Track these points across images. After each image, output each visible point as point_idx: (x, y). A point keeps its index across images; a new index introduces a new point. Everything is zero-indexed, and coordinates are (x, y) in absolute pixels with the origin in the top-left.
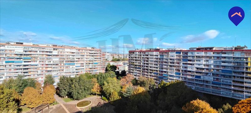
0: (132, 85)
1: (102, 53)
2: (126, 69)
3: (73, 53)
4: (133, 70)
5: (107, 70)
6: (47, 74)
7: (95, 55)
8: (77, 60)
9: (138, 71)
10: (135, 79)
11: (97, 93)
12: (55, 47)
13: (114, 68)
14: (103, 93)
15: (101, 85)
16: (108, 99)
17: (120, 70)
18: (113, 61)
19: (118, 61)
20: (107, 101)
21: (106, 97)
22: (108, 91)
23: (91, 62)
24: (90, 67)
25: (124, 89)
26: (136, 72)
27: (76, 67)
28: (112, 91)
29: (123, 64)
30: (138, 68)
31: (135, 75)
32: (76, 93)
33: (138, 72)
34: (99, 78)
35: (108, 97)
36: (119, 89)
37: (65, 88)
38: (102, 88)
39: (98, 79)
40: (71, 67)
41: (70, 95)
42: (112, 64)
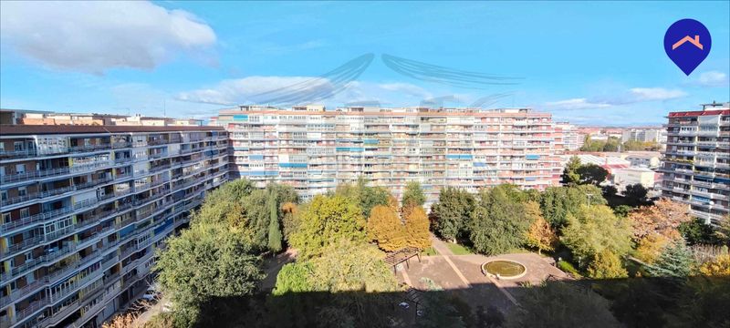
0: (683, 240)
1: (554, 125)
2: (648, 179)
3: (466, 126)
4: (687, 187)
5: (566, 179)
6: (409, 179)
7: (530, 130)
8: (478, 146)
9: (711, 190)
10: (700, 221)
11: (541, 246)
12: (425, 115)
13: (598, 173)
14: (560, 251)
15: (558, 226)
16: (583, 271)
17: (621, 182)
18: (582, 150)
19: (605, 150)
20: (578, 276)
21: (575, 265)
22: (583, 247)
23: (517, 153)
24: (515, 167)
25: (643, 252)
26: (705, 193)
27: (475, 164)
28: (599, 249)
29: (628, 162)
30: (716, 181)
31: (695, 208)
32: (483, 237)
33: (712, 195)
34: (549, 201)
35: (581, 265)
36: (626, 247)
37: (453, 218)
38: (559, 233)
39: (543, 205)
40: (462, 164)
41: (465, 239)
42: (587, 159)
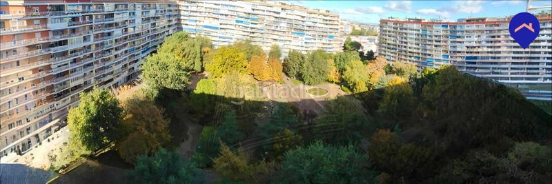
0: (385, 73)
1: (340, 21)
2: (374, 48)
3: (303, 17)
4: (385, 52)
5: (345, 48)
6: (274, 43)
7: (330, 22)
8: (307, 28)
9: (392, 53)
10: (389, 65)
11: (335, 80)
12: (283, 7)
13: (357, 46)
14: (343, 82)
15: (342, 71)
16: (352, 90)
17: (366, 49)
18: (352, 34)
19: (360, 35)
20: (350, 93)
21: (349, 88)
22: (352, 80)
23: (325, 34)
24: (324, 41)
25: (372, 79)
26: (390, 54)
27: (306, 39)
28: (358, 80)
29: (368, 41)
30: (393, 49)
31: (388, 60)
32: (308, 76)
33: (392, 55)
34: (338, 60)
35: (351, 87)
36: (366, 78)
37: (294, 66)
38: (342, 74)
39: (335, 61)
40: (300, 38)
41: (300, 77)
42: (354, 39)
